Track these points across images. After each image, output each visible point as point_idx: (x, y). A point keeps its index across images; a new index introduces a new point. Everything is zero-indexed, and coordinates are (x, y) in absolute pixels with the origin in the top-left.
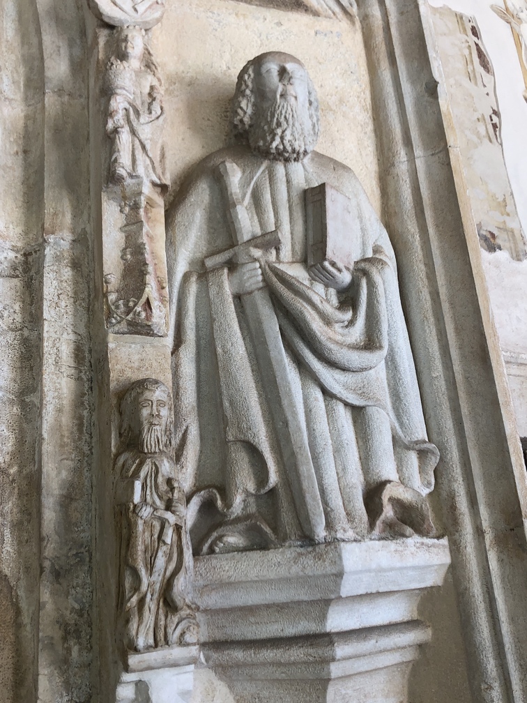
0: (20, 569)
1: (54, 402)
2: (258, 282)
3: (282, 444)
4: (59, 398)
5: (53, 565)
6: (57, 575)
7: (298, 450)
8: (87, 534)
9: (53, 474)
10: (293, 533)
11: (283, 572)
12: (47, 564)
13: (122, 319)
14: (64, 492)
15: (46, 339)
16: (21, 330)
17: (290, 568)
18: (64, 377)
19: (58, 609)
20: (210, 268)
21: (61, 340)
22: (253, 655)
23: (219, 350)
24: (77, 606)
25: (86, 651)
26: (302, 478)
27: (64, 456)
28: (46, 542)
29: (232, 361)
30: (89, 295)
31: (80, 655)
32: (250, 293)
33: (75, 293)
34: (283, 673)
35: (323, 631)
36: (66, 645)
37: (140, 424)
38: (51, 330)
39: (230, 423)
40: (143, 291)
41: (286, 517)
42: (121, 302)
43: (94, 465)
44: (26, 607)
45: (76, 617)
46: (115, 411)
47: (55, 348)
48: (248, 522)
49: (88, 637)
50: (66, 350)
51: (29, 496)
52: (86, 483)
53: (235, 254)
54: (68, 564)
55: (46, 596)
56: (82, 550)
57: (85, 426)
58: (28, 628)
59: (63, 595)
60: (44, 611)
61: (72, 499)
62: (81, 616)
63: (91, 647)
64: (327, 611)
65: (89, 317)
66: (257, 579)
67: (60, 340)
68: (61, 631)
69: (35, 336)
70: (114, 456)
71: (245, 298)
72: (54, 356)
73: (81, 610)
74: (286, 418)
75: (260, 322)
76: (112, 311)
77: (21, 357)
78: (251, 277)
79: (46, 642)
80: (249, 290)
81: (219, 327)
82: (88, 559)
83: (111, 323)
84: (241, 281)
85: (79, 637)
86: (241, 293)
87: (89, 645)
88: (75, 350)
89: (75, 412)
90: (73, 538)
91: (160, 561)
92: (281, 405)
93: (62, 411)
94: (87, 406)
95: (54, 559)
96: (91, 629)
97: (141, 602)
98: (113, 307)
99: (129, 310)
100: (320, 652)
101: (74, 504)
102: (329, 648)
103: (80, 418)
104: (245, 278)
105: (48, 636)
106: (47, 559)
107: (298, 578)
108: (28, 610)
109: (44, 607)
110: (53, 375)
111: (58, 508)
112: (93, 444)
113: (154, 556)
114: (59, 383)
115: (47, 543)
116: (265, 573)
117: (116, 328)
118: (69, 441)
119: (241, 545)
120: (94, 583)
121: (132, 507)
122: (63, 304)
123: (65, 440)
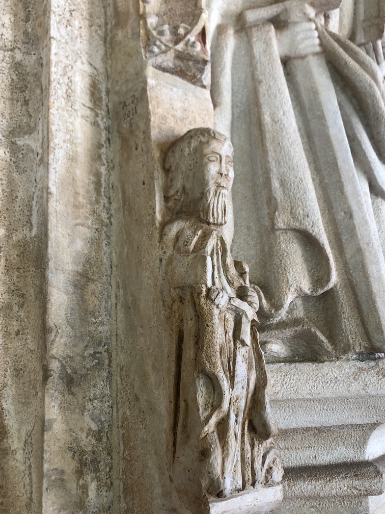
0: (6, 371)
1: (65, 147)
2: (314, 45)
3: (344, 238)
4: (72, 142)
5: (63, 367)
6: (70, 382)
7: (365, 246)
8: (106, 328)
9: (65, 242)
10: (358, 343)
11: (341, 390)
12: (55, 365)
13: (170, 48)
14: (80, 268)
15: (54, 63)
16: (11, 50)
17: (349, 385)
18: (78, 117)
19: (71, 430)
20: (251, 22)
21: (74, 69)
22: (287, 487)
23: (267, 118)
24: (94, 427)
25: (106, 488)
26: (372, 279)
27: (79, 221)
28: (53, 334)
29: (284, 133)
30: (106, 24)
31: (98, 496)
32: (303, 57)
33: (91, 15)
34: (312, 507)
35: (362, 459)
36: (81, 482)
37: (203, 183)
38: (61, 52)
39: (280, 207)
40: (199, 16)
41: (349, 324)
42: (166, 27)
43: (113, 238)
44: (16, 426)
45: (94, 441)
46: (158, 166)
47: (66, 77)
48: (299, 328)
49: (108, 469)
50: (81, 84)
51: (21, 271)
52: (105, 261)
53: (286, 10)
54: (84, 367)
55: (53, 411)
56: (101, 349)
57: (103, 186)
58: (19, 456)
59: (77, 411)
60: (50, 433)
61: (89, 280)
62: (99, 440)
63: (112, 484)
64: (370, 436)
65: (106, 51)
66: (309, 397)
67: (72, 68)
68: (75, 462)
69: (32, 62)
70: (160, 224)
71: (297, 63)
72: (64, 88)
73: (100, 431)
74: (349, 208)
75: (315, 93)
76: (153, 37)
77: (11, 85)
78: (306, 39)
79: (53, 478)
80: (303, 53)
81: (268, 90)
82: (107, 362)
83: (151, 52)
84: (293, 41)
85: (96, 470)
86: (293, 55)
87: (108, 481)
88: (91, 86)
89: (91, 166)
90: (89, 332)
91: (241, 368)
92: (342, 192)
93: (77, 160)
94: (105, 162)
95: (64, 358)
96: (111, 459)
97: (223, 426)
98: (155, 33)
99: (177, 39)
100: (367, 484)
101: (92, 287)
102: (376, 480)
103: (98, 175)
104: (299, 38)
105: (57, 469)
106: (55, 358)
107: (358, 397)
108: (19, 430)
109: (51, 427)
110: (63, 111)
111: (71, 289)
112: (113, 212)
113: (232, 360)
114: (72, 123)
115: (56, 336)
116: (320, 390)
117: (159, 60)
118: (85, 201)
119: (282, 356)
120: (114, 395)
121: (204, 290)
122: (76, 23)
123: (81, 199)
